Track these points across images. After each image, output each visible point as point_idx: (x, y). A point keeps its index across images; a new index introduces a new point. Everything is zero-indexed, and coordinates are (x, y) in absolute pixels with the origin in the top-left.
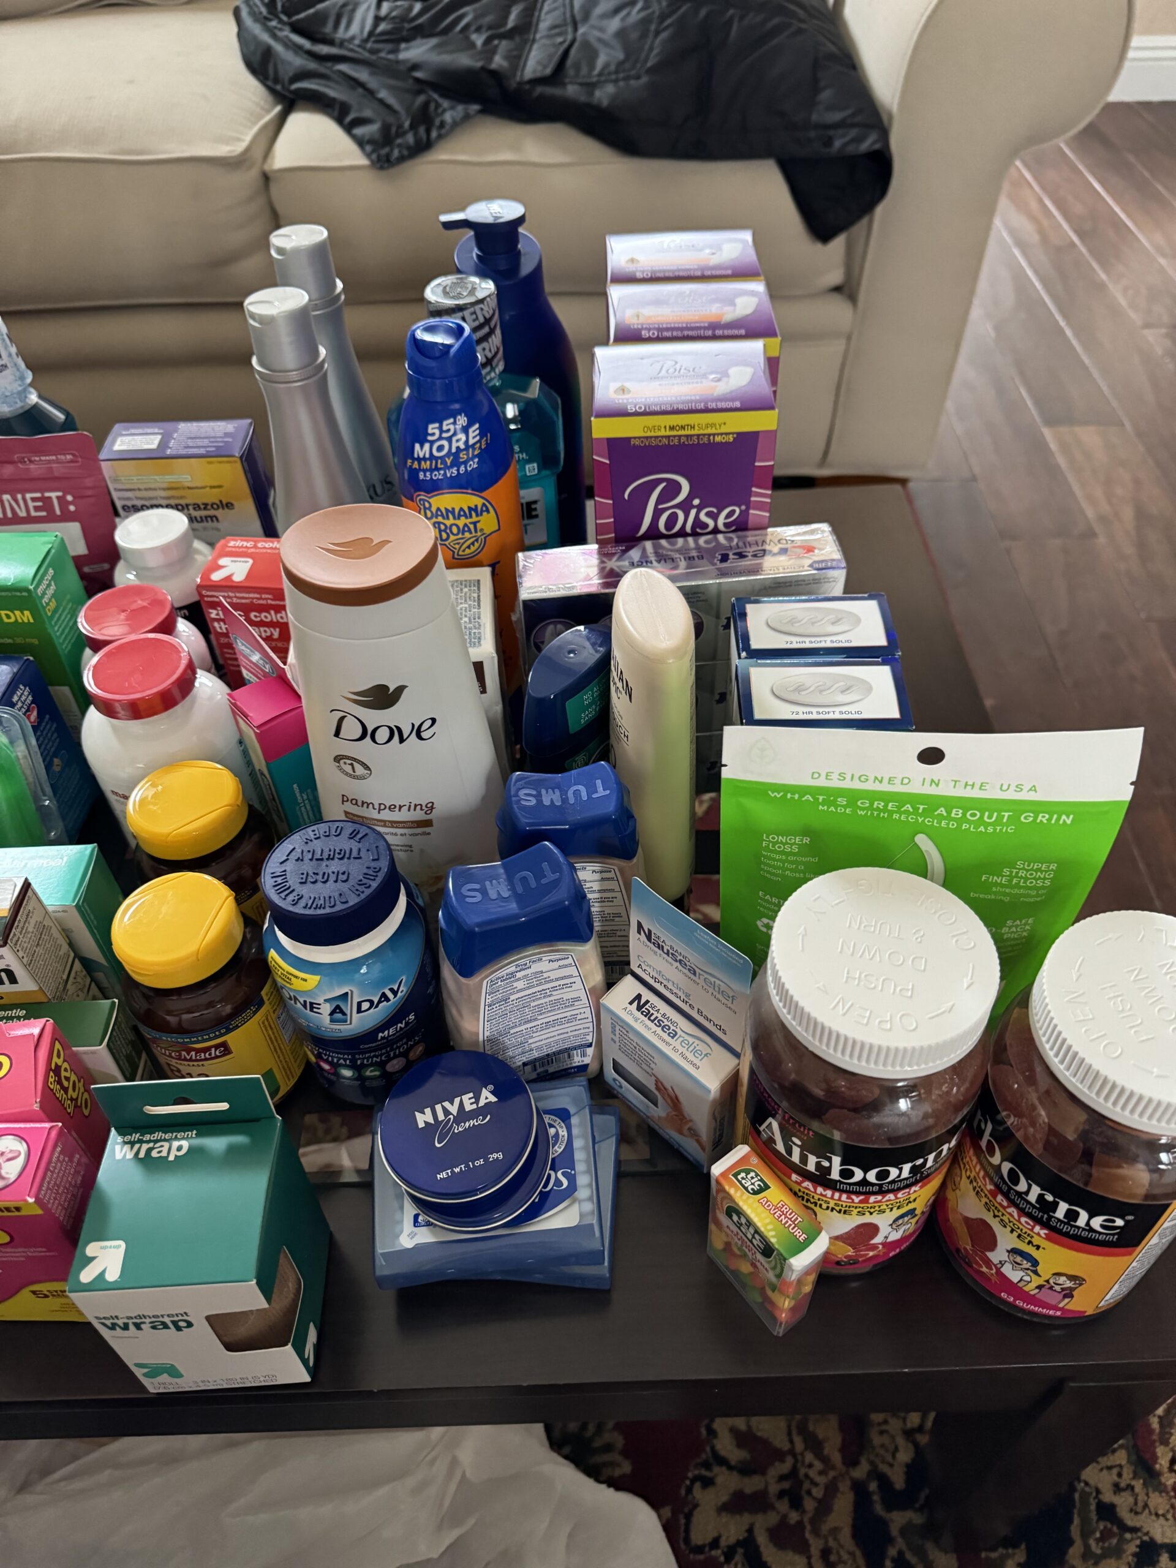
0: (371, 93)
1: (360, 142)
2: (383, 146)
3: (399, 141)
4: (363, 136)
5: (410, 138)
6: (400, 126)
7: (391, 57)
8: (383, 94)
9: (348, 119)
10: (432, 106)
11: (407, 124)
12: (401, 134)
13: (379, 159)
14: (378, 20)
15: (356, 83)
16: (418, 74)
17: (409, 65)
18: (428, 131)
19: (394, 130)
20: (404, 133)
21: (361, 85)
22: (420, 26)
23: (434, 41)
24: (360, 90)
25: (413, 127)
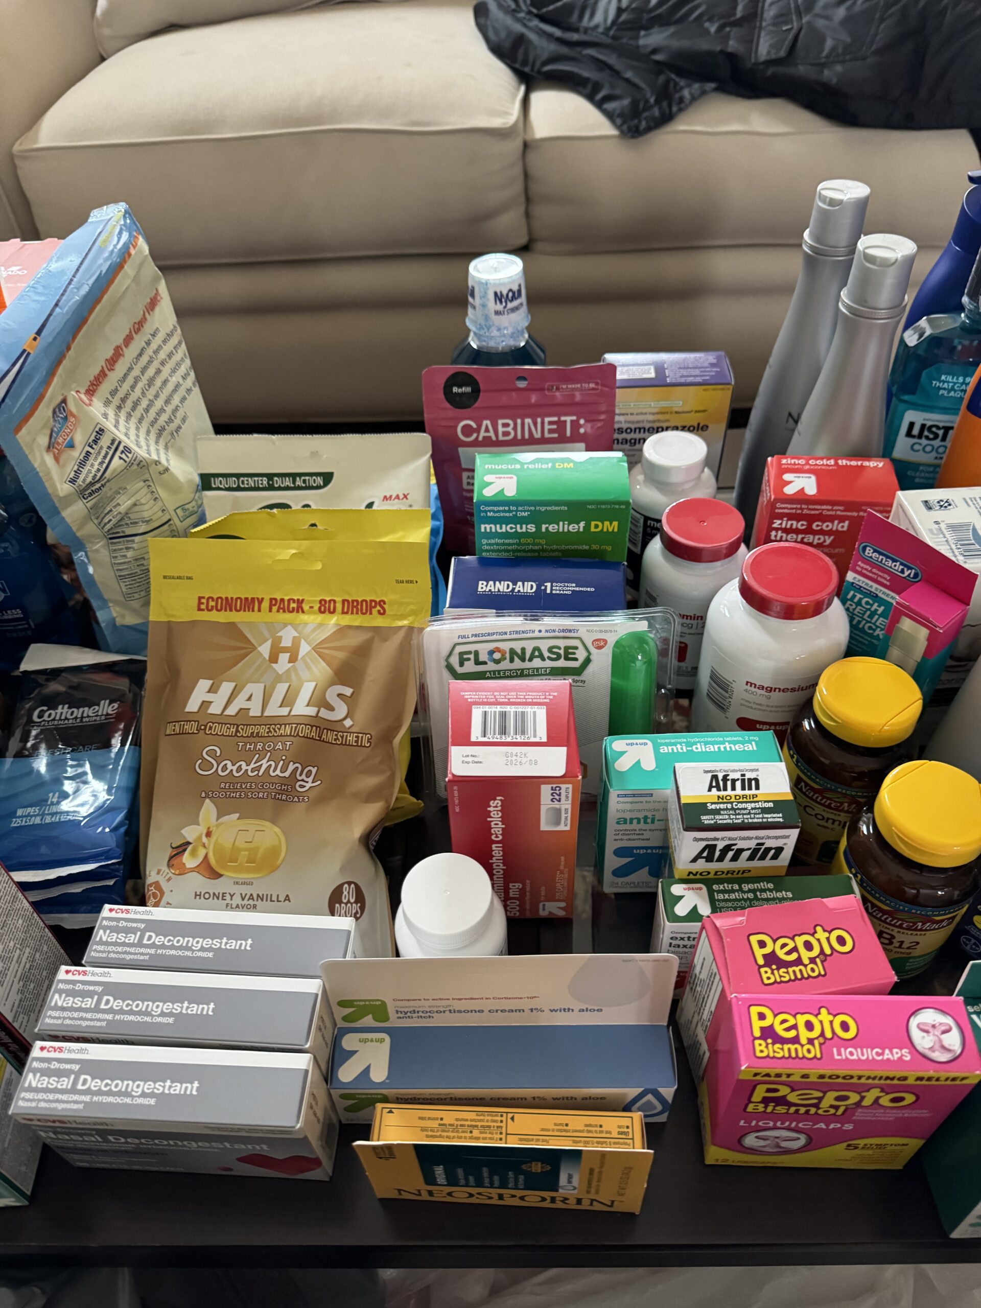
0: (616, 73)
1: (610, 115)
2: (632, 119)
3: (646, 114)
4: (614, 110)
5: (656, 112)
6: (647, 101)
7: (631, 42)
8: (629, 74)
9: (599, 96)
10: (672, 85)
11: (652, 100)
12: (648, 107)
13: (630, 129)
14: (620, 11)
15: (602, 65)
16: (658, 57)
17: (649, 49)
18: (670, 106)
19: (641, 105)
20: (651, 107)
21: (610, 67)
22: (659, 17)
23: (672, 29)
24: (608, 72)
25: (657, 102)
